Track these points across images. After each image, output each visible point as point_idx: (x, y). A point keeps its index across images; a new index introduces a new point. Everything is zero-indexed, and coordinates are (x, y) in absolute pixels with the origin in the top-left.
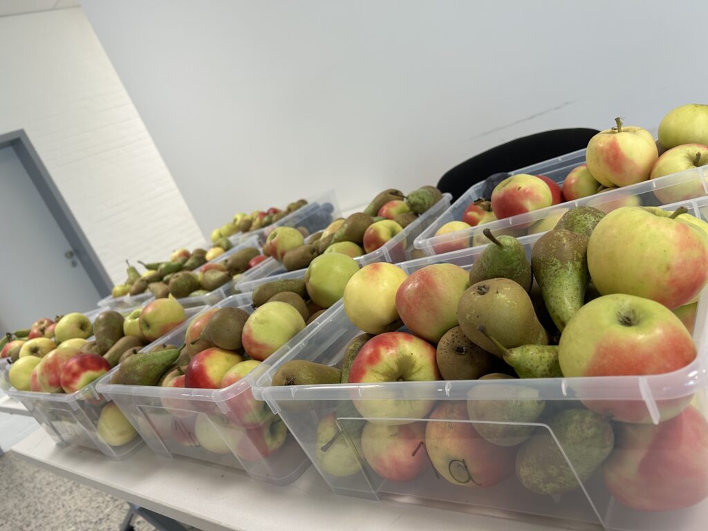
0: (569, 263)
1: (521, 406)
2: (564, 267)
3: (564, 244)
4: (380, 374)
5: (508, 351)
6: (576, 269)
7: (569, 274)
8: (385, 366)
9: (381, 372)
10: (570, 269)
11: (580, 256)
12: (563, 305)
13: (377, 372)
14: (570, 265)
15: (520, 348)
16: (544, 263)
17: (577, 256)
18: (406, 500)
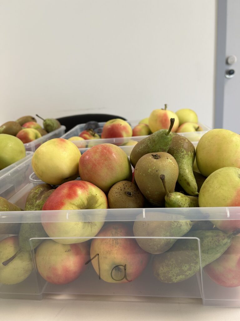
1: (180, 226)
2: (187, 154)
3: (187, 142)
4: (76, 206)
7: (189, 158)
8: (80, 201)
9: (76, 205)
10: (190, 155)
13: (74, 204)
14: (190, 153)
16: (176, 151)
17: (192, 150)
18: (63, 297)
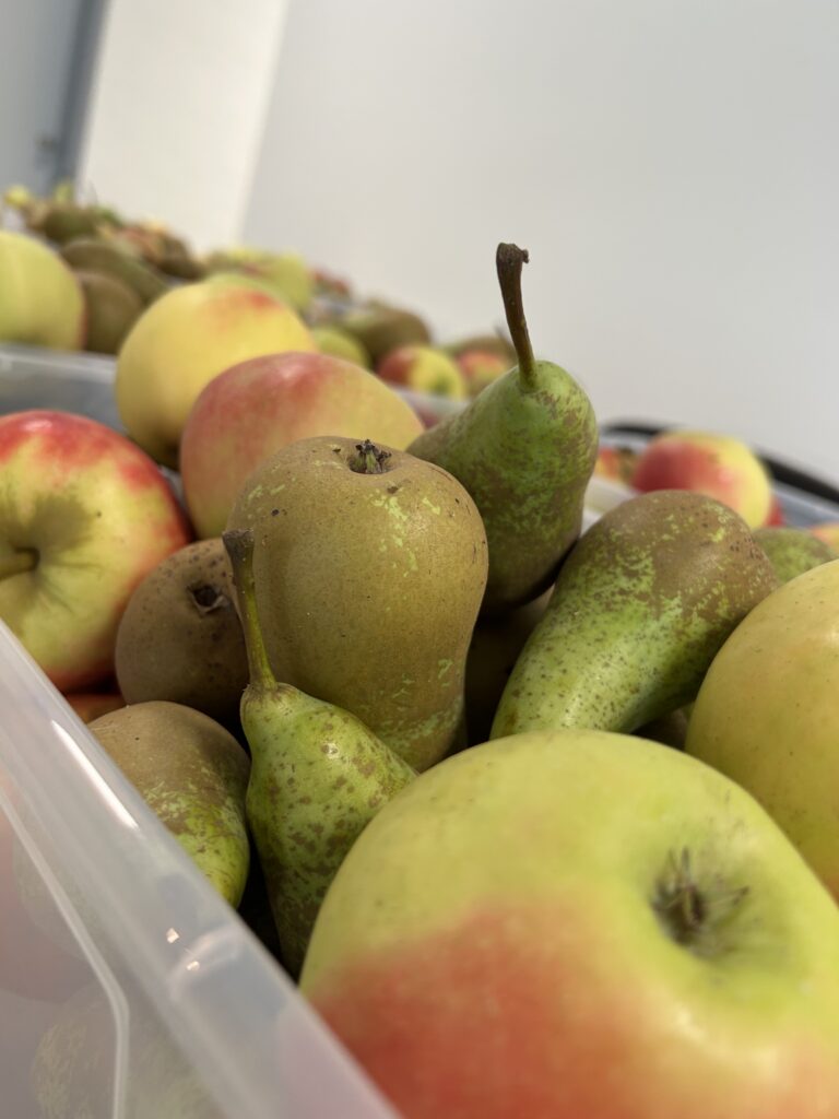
0: (677, 601)
2: (654, 601)
3: (709, 543)
5: (270, 681)
6: (680, 633)
7: (648, 632)
10: (666, 619)
11: (723, 610)
12: (554, 698)
14: (673, 609)
15: (313, 705)
16: (611, 553)
17: (714, 603)
